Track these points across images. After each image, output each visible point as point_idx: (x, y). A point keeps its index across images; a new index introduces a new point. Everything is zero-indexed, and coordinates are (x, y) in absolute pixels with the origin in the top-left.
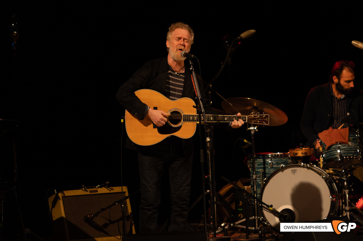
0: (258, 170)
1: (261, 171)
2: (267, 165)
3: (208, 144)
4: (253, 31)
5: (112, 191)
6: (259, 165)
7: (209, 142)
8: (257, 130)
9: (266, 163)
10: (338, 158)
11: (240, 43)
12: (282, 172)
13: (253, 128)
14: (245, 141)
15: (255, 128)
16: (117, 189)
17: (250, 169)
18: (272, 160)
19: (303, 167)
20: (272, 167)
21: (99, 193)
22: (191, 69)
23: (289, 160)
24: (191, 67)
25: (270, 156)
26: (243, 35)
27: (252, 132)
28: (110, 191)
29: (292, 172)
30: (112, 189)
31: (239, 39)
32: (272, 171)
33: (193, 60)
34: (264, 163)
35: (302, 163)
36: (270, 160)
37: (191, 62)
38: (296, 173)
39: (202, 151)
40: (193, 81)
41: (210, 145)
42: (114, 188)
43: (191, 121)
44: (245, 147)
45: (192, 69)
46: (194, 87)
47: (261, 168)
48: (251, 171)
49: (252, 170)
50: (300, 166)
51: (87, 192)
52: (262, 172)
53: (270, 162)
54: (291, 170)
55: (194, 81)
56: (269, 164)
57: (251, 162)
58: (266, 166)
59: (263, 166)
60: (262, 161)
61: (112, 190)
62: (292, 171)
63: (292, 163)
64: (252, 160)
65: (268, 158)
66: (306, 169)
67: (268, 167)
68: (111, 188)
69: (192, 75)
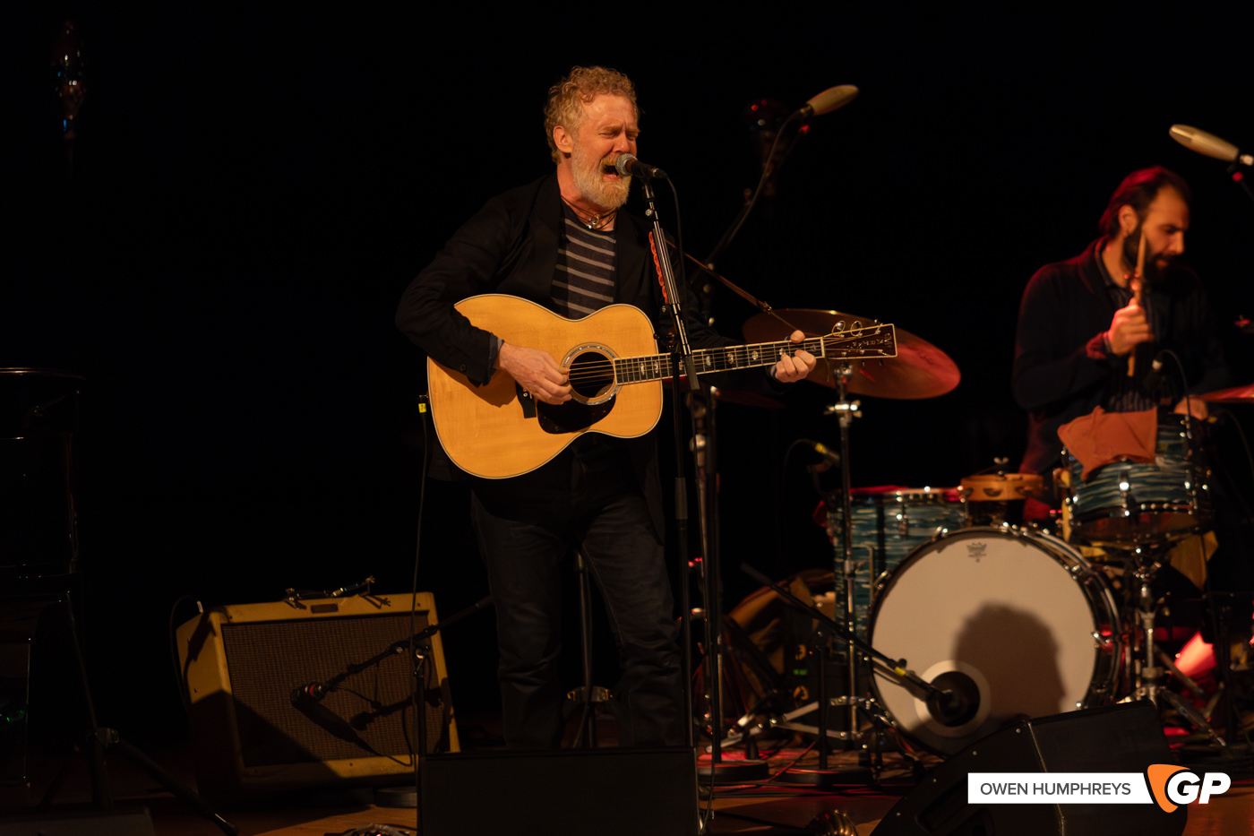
0: (859, 543)
1: (871, 546)
2: (892, 528)
3: (700, 458)
4: (849, 89)
5: (385, 609)
6: (863, 527)
7: (703, 449)
8: (859, 414)
9: (887, 520)
10: (1122, 507)
11: (805, 128)
12: (940, 551)
13: (845, 407)
14: (820, 448)
15: (854, 407)
16: (400, 603)
17: (836, 541)
18: (908, 511)
19: (1009, 535)
20: (906, 537)
21: (341, 612)
22: (649, 212)
23: (962, 515)
24: (649, 208)
25: (899, 499)
26: (818, 102)
27: (844, 422)
28: (379, 607)
29: (972, 554)
30: (385, 602)
31: (801, 114)
32: (906, 548)
33: (656, 184)
34: (882, 522)
35: (1006, 525)
36: (899, 510)
37: (650, 192)
38: (985, 555)
39: (681, 483)
40: (654, 252)
41: (705, 458)
42: (390, 597)
43: (644, 378)
44: (819, 468)
45: (653, 214)
46: (659, 274)
47: (869, 537)
48: (838, 547)
49: (841, 545)
50: (997, 534)
51: (302, 611)
52: (874, 551)
53: (899, 517)
54: (968, 547)
55: (657, 253)
56: (895, 525)
57: (839, 516)
58: (886, 531)
59: (875, 532)
60: (874, 516)
61: (383, 606)
62: (971, 549)
63: (970, 524)
64: (842, 513)
65: (894, 504)
66: (1016, 544)
67: (891, 536)
68: (383, 597)
69: (651, 233)
